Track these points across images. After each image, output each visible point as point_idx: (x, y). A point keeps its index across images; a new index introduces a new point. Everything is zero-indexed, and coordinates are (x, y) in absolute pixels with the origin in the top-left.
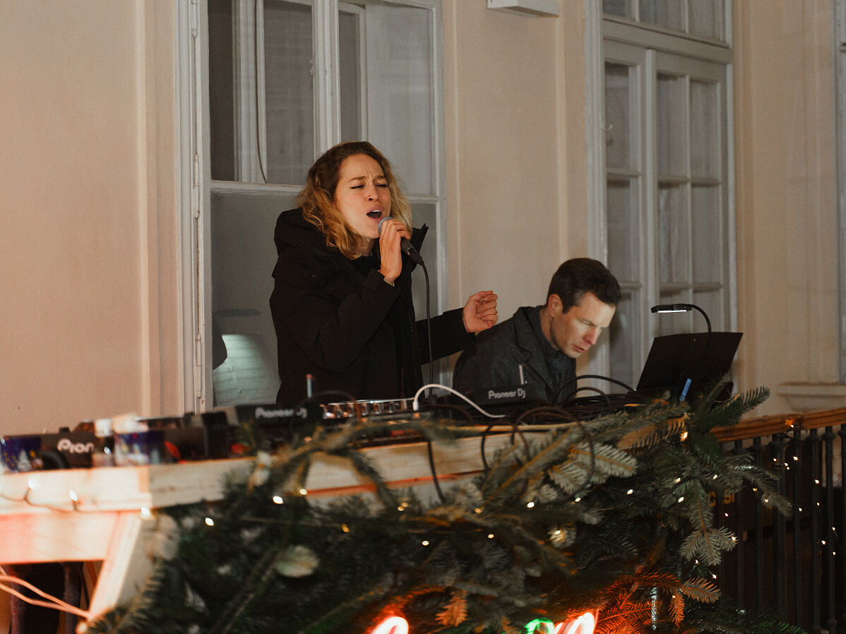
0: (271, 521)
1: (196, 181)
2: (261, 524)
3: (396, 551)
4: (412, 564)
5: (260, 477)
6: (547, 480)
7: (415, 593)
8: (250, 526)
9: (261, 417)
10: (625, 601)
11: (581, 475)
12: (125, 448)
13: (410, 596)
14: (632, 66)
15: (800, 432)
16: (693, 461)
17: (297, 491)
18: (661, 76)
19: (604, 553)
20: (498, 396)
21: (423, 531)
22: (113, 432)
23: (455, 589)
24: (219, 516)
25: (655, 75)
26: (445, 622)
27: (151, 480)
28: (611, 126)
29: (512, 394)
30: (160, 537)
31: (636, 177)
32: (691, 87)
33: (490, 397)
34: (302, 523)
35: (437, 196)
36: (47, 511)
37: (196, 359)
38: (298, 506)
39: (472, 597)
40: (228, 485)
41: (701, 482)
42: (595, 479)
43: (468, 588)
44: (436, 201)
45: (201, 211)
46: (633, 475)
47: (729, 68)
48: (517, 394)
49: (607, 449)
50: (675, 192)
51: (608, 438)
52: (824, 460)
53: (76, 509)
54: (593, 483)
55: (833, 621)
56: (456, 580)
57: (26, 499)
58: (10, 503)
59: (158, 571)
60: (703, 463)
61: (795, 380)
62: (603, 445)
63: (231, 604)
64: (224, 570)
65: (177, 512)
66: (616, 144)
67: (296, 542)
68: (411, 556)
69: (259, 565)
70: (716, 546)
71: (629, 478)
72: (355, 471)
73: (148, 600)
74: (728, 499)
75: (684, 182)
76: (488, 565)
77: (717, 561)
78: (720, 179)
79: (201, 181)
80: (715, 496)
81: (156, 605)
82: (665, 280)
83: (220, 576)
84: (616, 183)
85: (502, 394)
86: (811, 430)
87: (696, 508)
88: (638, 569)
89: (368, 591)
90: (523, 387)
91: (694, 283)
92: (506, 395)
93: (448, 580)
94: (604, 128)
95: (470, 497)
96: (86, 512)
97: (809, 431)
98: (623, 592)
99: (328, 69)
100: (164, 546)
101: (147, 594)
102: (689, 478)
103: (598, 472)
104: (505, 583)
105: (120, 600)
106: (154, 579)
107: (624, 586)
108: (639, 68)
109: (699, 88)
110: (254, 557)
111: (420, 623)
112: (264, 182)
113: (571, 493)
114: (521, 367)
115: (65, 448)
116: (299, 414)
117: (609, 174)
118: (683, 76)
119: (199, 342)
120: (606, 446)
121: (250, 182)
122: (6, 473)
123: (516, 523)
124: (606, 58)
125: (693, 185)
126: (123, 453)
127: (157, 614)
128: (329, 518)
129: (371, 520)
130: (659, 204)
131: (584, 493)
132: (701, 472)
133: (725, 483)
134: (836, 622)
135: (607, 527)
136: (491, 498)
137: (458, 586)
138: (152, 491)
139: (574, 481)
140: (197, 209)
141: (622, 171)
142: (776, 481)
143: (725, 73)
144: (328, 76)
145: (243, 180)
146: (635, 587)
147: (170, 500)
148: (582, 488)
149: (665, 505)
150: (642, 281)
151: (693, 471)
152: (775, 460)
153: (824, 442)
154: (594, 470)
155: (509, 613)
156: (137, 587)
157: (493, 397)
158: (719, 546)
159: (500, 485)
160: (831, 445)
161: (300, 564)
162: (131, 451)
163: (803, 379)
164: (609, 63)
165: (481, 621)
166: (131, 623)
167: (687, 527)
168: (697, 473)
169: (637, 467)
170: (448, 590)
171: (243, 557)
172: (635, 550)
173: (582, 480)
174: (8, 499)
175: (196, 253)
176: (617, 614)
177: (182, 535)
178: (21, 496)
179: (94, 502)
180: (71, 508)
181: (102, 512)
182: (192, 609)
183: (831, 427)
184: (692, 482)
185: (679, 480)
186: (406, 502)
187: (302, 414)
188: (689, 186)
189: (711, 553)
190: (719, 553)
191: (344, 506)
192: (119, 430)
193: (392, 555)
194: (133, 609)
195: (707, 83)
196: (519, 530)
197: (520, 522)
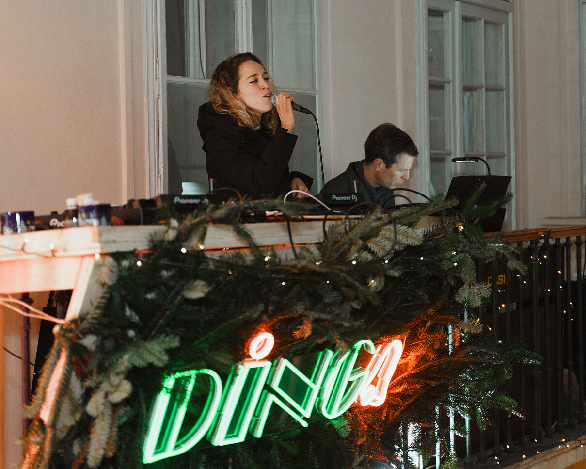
0: (181, 265)
1: (157, 76)
2: (174, 267)
3: (265, 289)
4: (276, 298)
5: (171, 235)
6: (366, 249)
7: (279, 318)
8: (167, 268)
9: (178, 203)
10: (422, 333)
11: (388, 245)
12: (84, 215)
13: (276, 320)
14: (446, 12)
15: (548, 240)
16: (464, 240)
17: (197, 246)
18: (466, 19)
19: (406, 300)
20: (339, 199)
21: (283, 276)
22: (77, 206)
23: (305, 316)
24: (145, 260)
25: (461, 17)
26: (298, 337)
27: (100, 235)
28: (432, 49)
29: (348, 198)
30: (105, 270)
31: (449, 83)
32: (485, 26)
33: (333, 199)
34: (201, 267)
35: (316, 91)
36: (36, 257)
37: (158, 190)
38: (199, 256)
39: (316, 321)
40: (152, 241)
41: (470, 255)
42: (397, 247)
43: (313, 315)
44: (316, 94)
45: (161, 94)
46: (421, 244)
47: (510, 15)
48: (351, 198)
49: (404, 228)
50: (475, 93)
51: (406, 222)
52: (565, 259)
53: (54, 256)
54: (395, 250)
55: (571, 362)
56: (304, 309)
57: (23, 249)
58: (14, 252)
59: (105, 293)
60: (471, 243)
61: (553, 216)
62: (403, 226)
63: (155, 318)
64: (150, 296)
65: (118, 256)
66: (435, 61)
67: (196, 277)
68: (276, 293)
69: (173, 292)
70: (478, 294)
71: (419, 246)
72: (235, 234)
73: (98, 312)
74: (501, 281)
75: (481, 88)
76: (326, 301)
77: (479, 304)
78: (504, 86)
79: (161, 75)
80: (491, 279)
81: (103, 315)
82: (467, 150)
83: (147, 299)
84: (436, 87)
85: (341, 197)
86: (556, 239)
87: (466, 270)
88: (430, 311)
89: (245, 312)
90: (356, 194)
91: (487, 152)
92: (344, 198)
93: (300, 309)
94: (426, 50)
95: (311, 253)
96: (60, 257)
97: (555, 240)
98: (422, 327)
99: (244, 6)
100: (107, 276)
101: (98, 307)
102: (462, 252)
103: (399, 243)
104: (337, 312)
105: (81, 311)
106: (102, 298)
107: (422, 323)
108: (450, 13)
109: (490, 28)
110: (170, 288)
111: (284, 339)
112: (203, 77)
113: (381, 256)
114: (355, 182)
115: (54, 224)
116: (203, 202)
117: (430, 81)
118: (480, 19)
119: (160, 178)
120: (404, 227)
121: (195, 78)
122: (11, 234)
123: (341, 270)
124: (428, 6)
125: (487, 90)
126: (83, 219)
127: (106, 321)
128: (219, 265)
129: (247, 267)
130: (463, 101)
131: (389, 257)
132: (470, 248)
133: (485, 254)
134: (572, 363)
135: (408, 283)
136: (327, 256)
137: (306, 313)
138: (101, 242)
139: (383, 248)
140: (158, 93)
141: (440, 79)
142: (518, 254)
143: (508, 18)
144: (244, 11)
145: (191, 77)
146: (429, 324)
147: (113, 249)
148: (388, 253)
149: (446, 268)
150: (452, 150)
151: (464, 246)
152: (532, 257)
153: (565, 249)
154: (396, 242)
155: (341, 332)
156: (92, 303)
157: (335, 199)
158: (480, 294)
159: (332, 248)
160: (570, 249)
161: (198, 291)
162: (88, 217)
163: (558, 215)
164: (430, 9)
165: (322, 337)
166: (88, 326)
167: (460, 283)
168: (467, 248)
169: (423, 239)
170: (301, 316)
171: (163, 288)
172: (427, 297)
173: (388, 248)
174: (12, 250)
175: (157, 122)
176: (417, 341)
177: (120, 271)
178: (20, 247)
179: (65, 250)
180: (50, 254)
181: (69, 256)
182: (129, 319)
183: (569, 238)
184: (463, 254)
185: (455, 253)
186: (270, 256)
187: (206, 203)
188: (484, 89)
189: (475, 298)
190: (480, 299)
191: (229, 258)
192: (80, 204)
193: (263, 292)
194: (89, 317)
195: (496, 25)
196: (344, 276)
197: (344, 270)
